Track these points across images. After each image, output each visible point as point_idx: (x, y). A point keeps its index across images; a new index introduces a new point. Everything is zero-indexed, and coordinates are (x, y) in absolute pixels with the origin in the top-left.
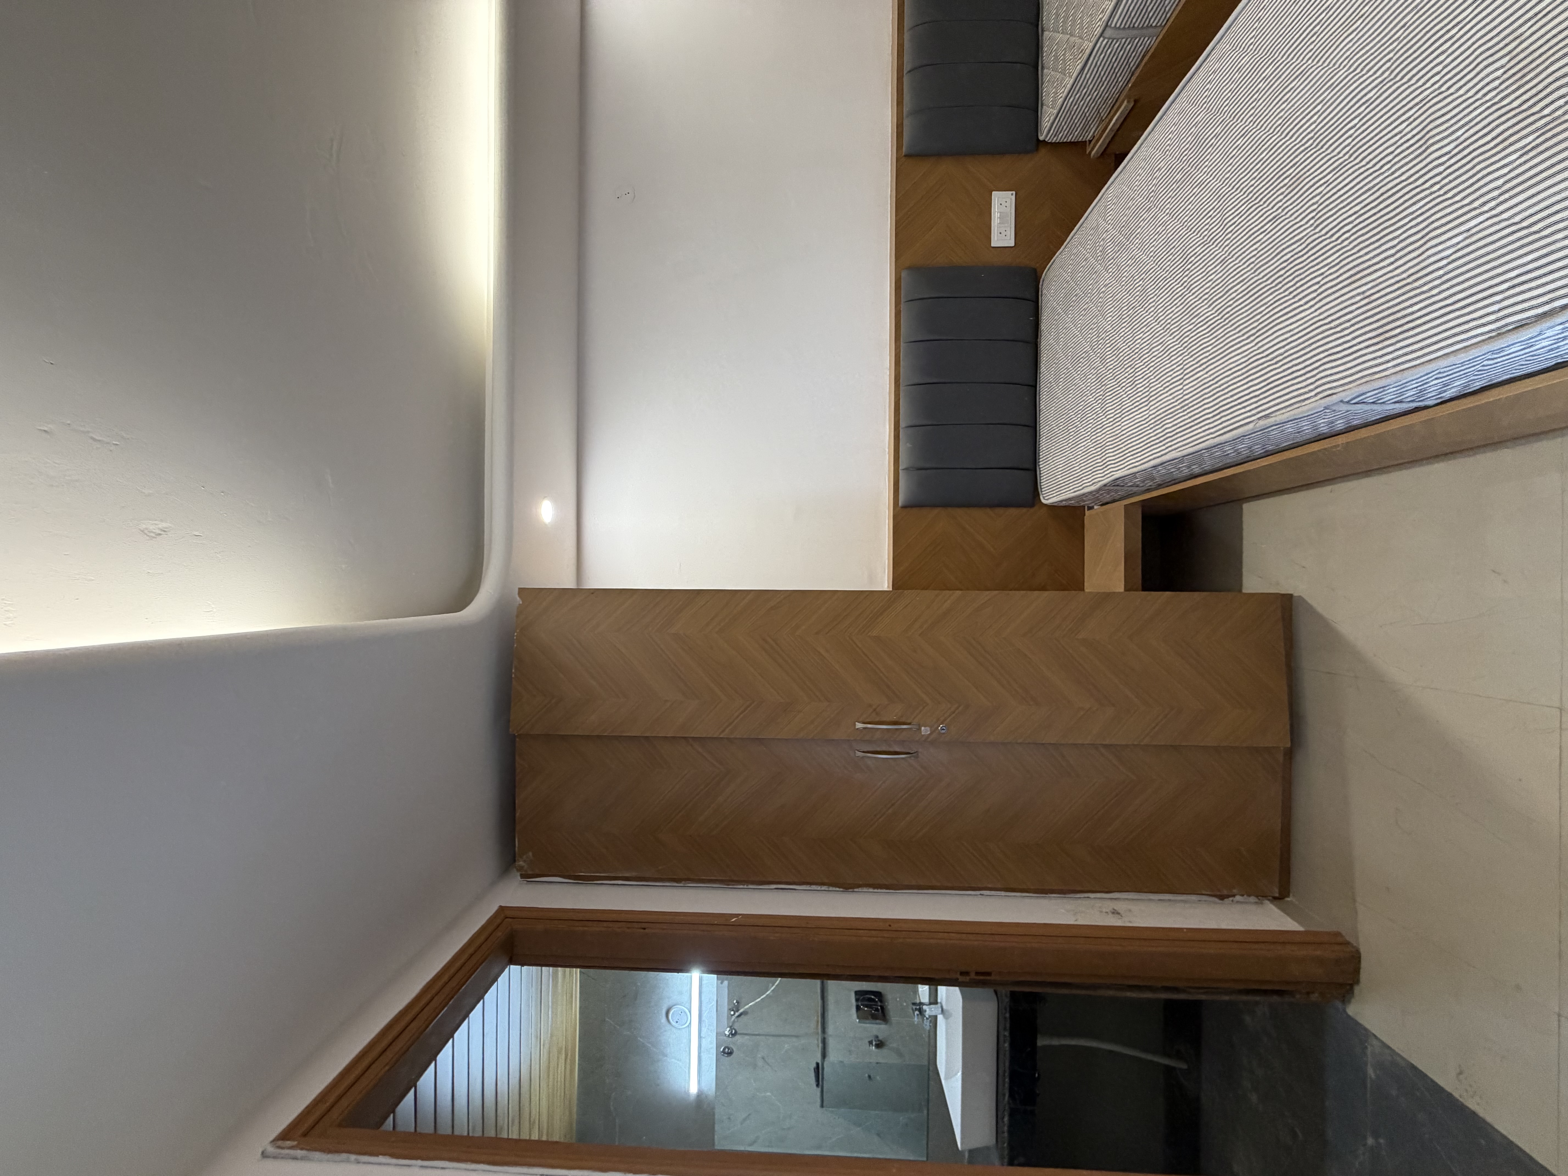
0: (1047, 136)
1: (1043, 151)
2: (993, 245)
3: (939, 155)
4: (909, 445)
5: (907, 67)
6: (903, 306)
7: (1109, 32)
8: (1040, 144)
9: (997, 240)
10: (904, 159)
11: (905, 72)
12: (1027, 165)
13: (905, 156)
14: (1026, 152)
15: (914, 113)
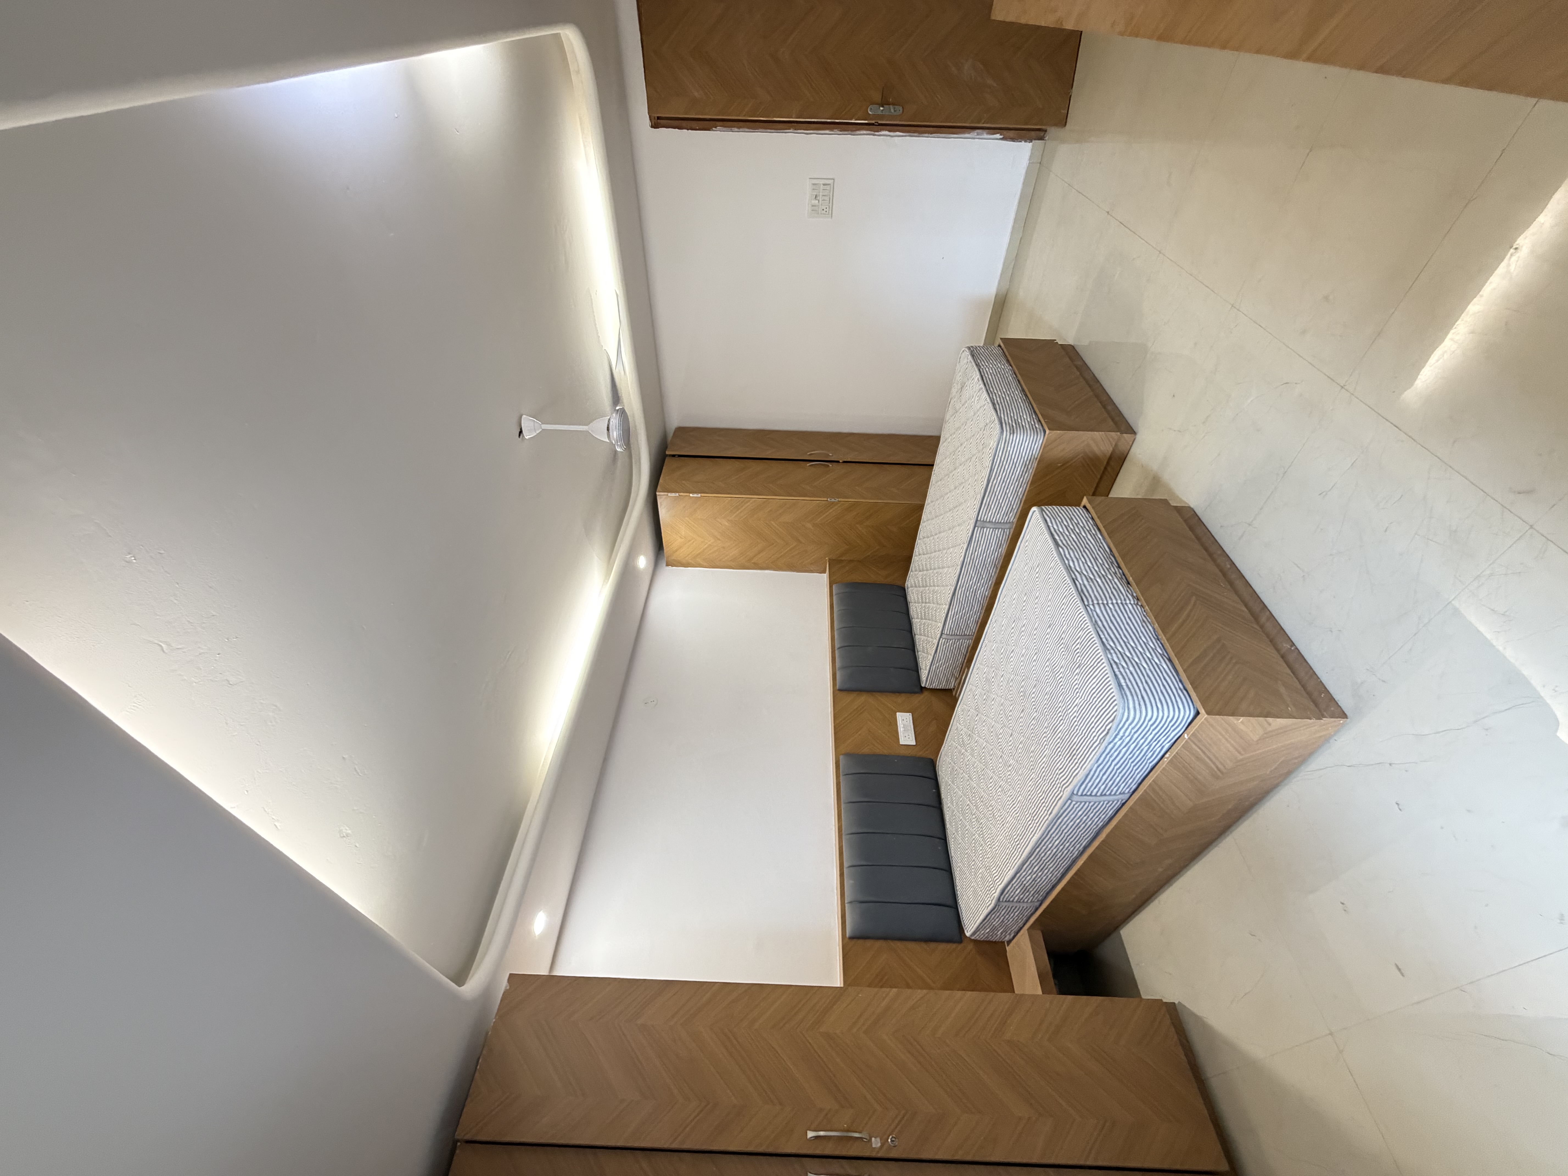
0: (926, 684)
1: (926, 693)
2: (901, 743)
3: (860, 691)
4: (852, 882)
5: (837, 646)
6: (841, 778)
7: (944, 636)
8: (923, 689)
9: (902, 741)
10: (837, 692)
11: (836, 649)
12: (917, 700)
13: (839, 690)
14: (915, 693)
15: (843, 668)
